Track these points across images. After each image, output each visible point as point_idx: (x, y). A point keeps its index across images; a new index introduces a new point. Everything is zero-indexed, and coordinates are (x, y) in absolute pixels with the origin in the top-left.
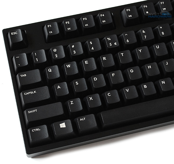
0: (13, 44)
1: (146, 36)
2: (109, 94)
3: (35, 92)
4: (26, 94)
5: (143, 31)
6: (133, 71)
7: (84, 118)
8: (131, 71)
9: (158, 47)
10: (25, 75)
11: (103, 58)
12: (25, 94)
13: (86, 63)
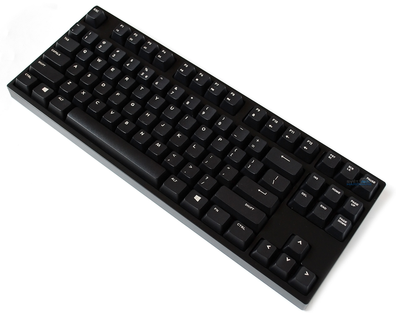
1: (173, 92)
5: (176, 88)
7: (63, 100)
8: (133, 104)
9: (172, 108)
10: (68, 40)
11: (127, 78)
12: (52, 50)
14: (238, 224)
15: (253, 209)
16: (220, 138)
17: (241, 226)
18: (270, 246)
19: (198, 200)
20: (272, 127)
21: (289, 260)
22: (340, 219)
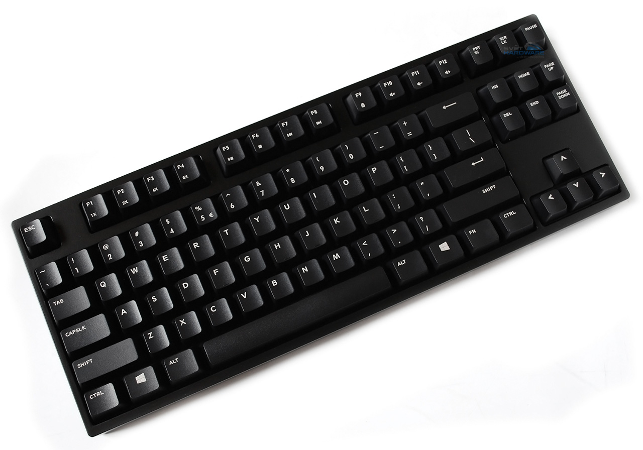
0: (32, 248)
1: (263, 191)
2: (213, 309)
3: (83, 328)
4: (69, 334)
5: (257, 183)
6: (249, 259)
8: (247, 258)
9: (287, 207)
10: (62, 301)
11: (194, 244)
12: (67, 335)
13: (165, 261)
16: (372, 169)
17: (509, 214)
18: (551, 195)
19: (447, 248)
20: (394, 94)
21: (577, 183)
22: (559, 95)
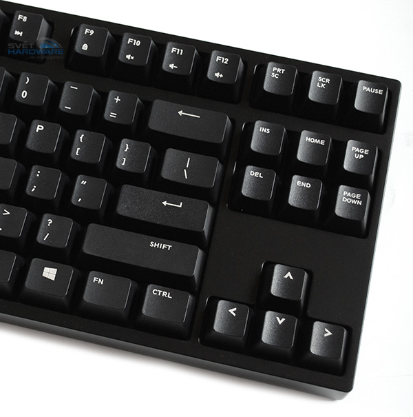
14: (155, 292)
15: (170, 246)
16: (39, 126)
17: (162, 293)
18: (235, 309)
19: (53, 278)
20: (132, 58)
21: (283, 319)
22: (346, 196)
